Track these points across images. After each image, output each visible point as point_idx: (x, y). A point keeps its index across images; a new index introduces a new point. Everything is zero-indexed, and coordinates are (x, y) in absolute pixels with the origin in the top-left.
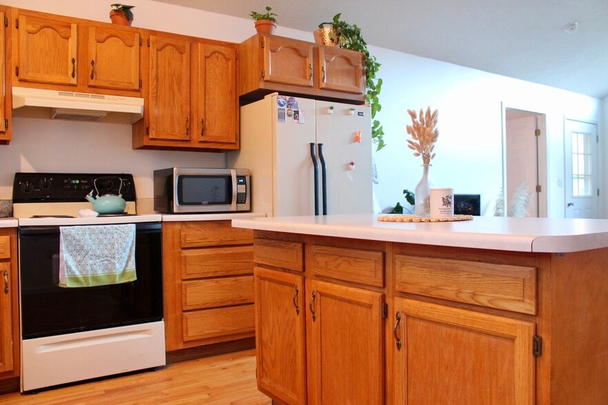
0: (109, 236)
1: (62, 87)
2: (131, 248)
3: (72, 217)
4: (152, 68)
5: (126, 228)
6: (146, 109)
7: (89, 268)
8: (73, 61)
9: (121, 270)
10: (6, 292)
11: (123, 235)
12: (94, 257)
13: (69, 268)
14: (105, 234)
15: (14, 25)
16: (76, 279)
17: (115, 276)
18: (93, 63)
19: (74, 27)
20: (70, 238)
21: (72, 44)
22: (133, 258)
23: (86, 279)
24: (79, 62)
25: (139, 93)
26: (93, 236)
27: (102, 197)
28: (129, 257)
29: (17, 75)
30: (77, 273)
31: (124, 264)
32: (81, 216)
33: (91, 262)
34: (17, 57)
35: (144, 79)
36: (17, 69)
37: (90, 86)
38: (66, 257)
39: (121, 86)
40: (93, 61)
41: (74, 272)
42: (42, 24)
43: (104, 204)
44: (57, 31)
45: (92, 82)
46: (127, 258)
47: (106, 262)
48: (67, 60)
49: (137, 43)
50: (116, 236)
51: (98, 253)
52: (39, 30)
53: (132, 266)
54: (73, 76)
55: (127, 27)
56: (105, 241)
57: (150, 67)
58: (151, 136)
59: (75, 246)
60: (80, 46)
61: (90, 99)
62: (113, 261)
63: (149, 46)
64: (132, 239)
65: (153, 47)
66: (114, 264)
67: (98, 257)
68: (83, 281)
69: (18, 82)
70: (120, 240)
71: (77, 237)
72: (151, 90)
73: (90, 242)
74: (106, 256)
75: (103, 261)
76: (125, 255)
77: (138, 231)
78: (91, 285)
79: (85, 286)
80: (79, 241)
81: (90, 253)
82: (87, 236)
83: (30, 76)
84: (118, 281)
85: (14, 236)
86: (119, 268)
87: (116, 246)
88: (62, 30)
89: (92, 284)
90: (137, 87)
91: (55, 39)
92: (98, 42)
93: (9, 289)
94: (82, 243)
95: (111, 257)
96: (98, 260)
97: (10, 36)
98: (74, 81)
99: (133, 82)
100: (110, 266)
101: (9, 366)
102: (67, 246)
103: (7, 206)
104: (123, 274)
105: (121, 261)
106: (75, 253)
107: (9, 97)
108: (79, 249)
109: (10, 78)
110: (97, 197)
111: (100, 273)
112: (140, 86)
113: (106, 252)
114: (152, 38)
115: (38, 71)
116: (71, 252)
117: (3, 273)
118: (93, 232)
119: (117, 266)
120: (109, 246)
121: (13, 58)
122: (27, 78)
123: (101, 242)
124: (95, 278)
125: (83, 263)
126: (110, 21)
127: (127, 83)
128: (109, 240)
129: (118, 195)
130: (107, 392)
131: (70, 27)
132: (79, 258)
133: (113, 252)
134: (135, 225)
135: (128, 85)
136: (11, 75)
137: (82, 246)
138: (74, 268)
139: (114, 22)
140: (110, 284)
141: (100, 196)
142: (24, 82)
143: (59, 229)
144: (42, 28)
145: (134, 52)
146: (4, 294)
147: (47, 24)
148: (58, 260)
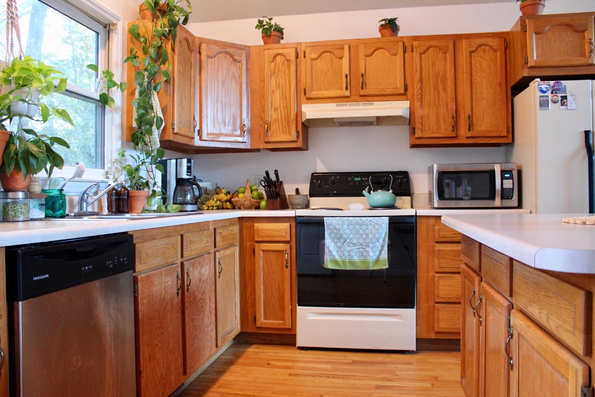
0: (364, 227)
1: (338, 99)
2: (384, 239)
3: (342, 210)
4: (416, 71)
5: (380, 221)
6: (412, 111)
7: (346, 254)
8: (346, 76)
9: (375, 258)
10: (287, 267)
11: (377, 227)
12: (351, 245)
13: (330, 252)
14: (361, 225)
15: (302, 56)
16: (336, 262)
17: (369, 262)
18: (362, 75)
19: (346, 47)
20: (331, 227)
21: (345, 62)
22: (386, 248)
23: (344, 262)
24: (352, 77)
25: (404, 97)
26: (351, 227)
27: (376, 193)
28: (383, 246)
29: (305, 94)
30: (337, 257)
31: (377, 253)
32: (349, 209)
33: (348, 249)
34: (305, 80)
35: (409, 83)
36: (305, 90)
37: (361, 96)
38: (329, 242)
39: (388, 91)
40: (362, 74)
41: (334, 256)
42: (322, 51)
43: (375, 198)
44: (333, 54)
45: (362, 92)
46: (380, 247)
47: (361, 250)
48: (341, 77)
49: (401, 50)
50: (370, 227)
51: (355, 241)
52: (320, 56)
53: (385, 255)
54: (347, 89)
55: (392, 39)
56: (361, 232)
57: (415, 70)
58: (417, 136)
59: (336, 234)
60: (352, 64)
61: (361, 107)
62: (368, 249)
63: (413, 51)
64: (385, 231)
65: (416, 52)
66: (368, 252)
67: (355, 245)
68: (342, 264)
69: (306, 101)
70: (374, 231)
71: (337, 227)
72: (415, 92)
73: (348, 231)
74: (361, 245)
75: (358, 248)
76: (379, 245)
77: (390, 223)
78: (348, 269)
79: (343, 268)
80: (339, 230)
81: (348, 241)
82: (345, 227)
83: (314, 94)
84: (372, 267)
85: (293, 224)
86: (372, 256)
87: (370, 236)
88: (336, 52)
89: (349, 267)
90: (402, 91)
91: (332, 60)
92: (366, 56)
93: (289, 265)
94: (341, 232)
95: (366, 246)
96: (355, 248)
97: (300, 65)
98: (347, 93)
99: (398, 86)
100: (365, 253)
101: (288, 325)
102: (330, 234)
103: (302, 199)
104: (377, 261)
105: (374, 249)
106: (336, 240)
107: (299, 113)
108: (339, 238)
109: (300, 98)
110: (372, 192)
111: (356, 258)
112: (406, 89)
113: (361, 241)
114: (415, 43)
115: (320, 90)
116: (333, 239)
117: (284, 252)
118: (350, 223)
119: (371, 254)
120: (364, 236)
121: (302, 82)
122: (312, 96)
123: (357, 232)
124: (352, 263)
125: (342, 249)
126: (379, 35)
127: (393, 89)
128: (364, 230)
129: (389, 190)
130: (354, 362)
131: (343, 48)
132: (339, 244)
133: (368, 241)
134: (388, 218)
135: (394, 90)
136: (300, 95)
137: (341, 235)
138: (334, 253)
139: (383, 35)
140: (365, 269)
141: (374, 191)
142: (310, 99)
143: (324, 219)
144: (322, 53)
145: (399, 59)
146: (286, 269)
147: (325, 50)
148: (324, 245)
